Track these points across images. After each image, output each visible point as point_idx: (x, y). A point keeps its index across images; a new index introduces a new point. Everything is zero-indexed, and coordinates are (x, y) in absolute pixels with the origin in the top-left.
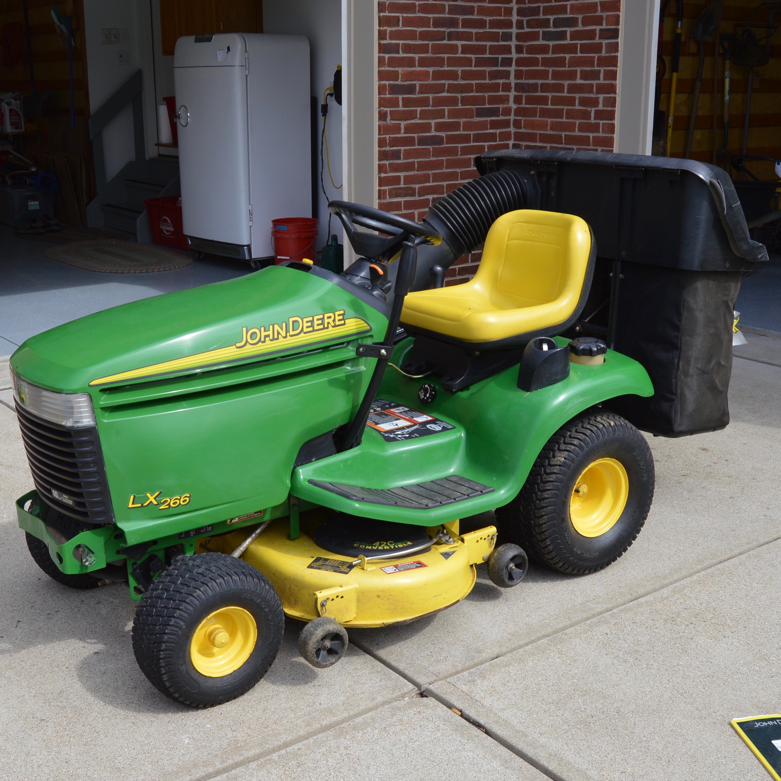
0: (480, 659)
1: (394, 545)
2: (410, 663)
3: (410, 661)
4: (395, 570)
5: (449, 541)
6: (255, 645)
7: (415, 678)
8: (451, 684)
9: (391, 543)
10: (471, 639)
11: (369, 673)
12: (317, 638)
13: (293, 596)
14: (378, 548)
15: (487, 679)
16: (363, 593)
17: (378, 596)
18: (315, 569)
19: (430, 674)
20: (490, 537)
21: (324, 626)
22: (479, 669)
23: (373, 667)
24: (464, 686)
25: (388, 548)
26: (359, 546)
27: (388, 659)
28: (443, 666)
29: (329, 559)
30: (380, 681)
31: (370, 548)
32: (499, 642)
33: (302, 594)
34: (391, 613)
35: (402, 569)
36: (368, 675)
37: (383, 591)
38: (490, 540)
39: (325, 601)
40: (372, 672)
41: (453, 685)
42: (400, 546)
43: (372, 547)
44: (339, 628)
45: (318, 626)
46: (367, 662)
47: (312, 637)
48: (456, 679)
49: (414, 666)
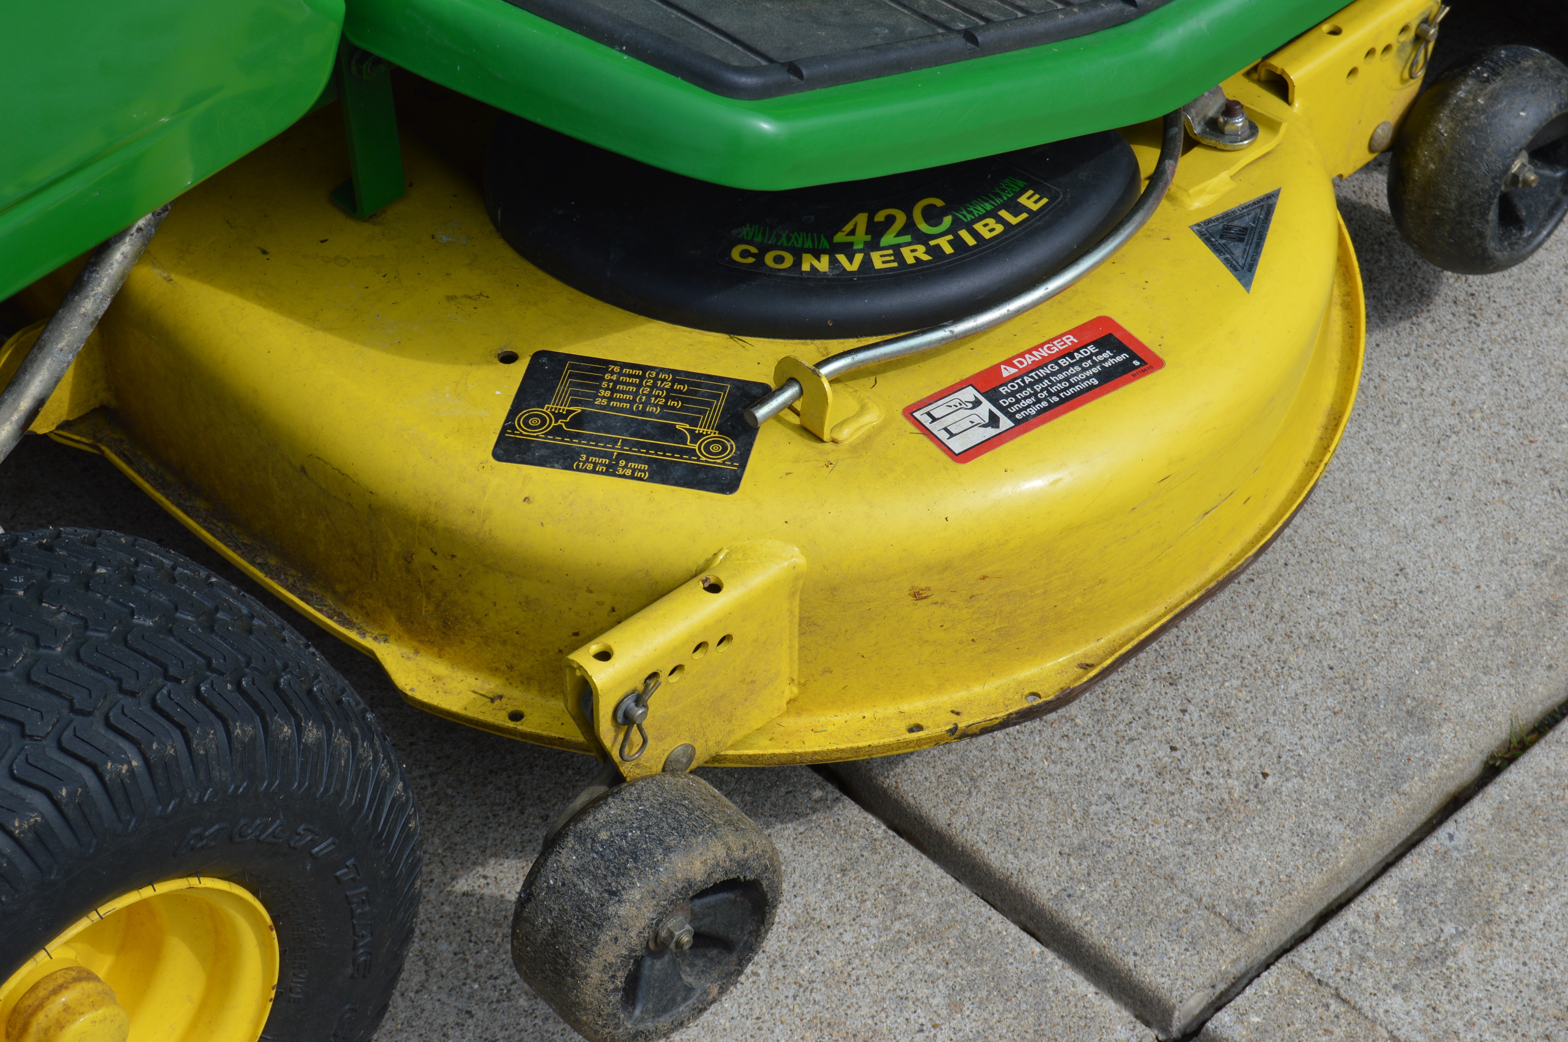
0: (1433, 774)
1: (952, 230)
2: (1082, 847)
3: (1077, 826)
4: (993, 421)
5: (1228, 128)
6: (276, 1000)
7: (1130, 960)
8: (1326, 991)
9: (932, 216)
10: (1355, 620)
11: (882, 950)
12: (623, 940)
13: (428, 596)
14: (867, 262)
15: (1505, 929)
16: (834, 589)
17: (918, 595)
18: (542, 462)
19: (1199, 920)
20: (1411, 34)
21: (655, 866)
22: (1445, 855)
23: (896, 895)
24: (1396, 1002)
25: (921, 252)
26: (760, 257)
27: (959, 822)
28: (1254, 849)
29: (604, 365)
30: (955, 1007)
31: (823, 265)
32: (1499, 628)
33: (481, 594)
34: (989, 651)
35: (1028, 406)
36: (881, 966)
37: (946, 566)
38: (1409, 49)
39: (640, 699)
40: (898, 943)
41: (1338, 996)
42: (989, 229)
43: (834, 262)
44: (738, 854)
45: (621, 871)
46: (854, 861)
47: (595, 941)
48: (1346, 953)
49: (1108, 870)
